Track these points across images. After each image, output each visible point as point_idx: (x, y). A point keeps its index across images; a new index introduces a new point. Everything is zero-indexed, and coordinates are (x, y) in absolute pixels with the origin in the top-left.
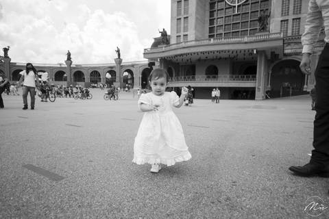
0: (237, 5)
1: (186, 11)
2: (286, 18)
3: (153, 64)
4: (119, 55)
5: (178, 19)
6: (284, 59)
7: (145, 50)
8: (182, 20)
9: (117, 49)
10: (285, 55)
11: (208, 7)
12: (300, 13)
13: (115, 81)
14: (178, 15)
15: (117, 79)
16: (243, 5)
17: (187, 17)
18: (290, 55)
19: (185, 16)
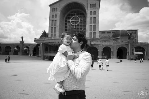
0: (75, 25)
1: (55, 25)
2: (91, 32)
3: (39, 45)
4: (23, 40)
5: (52, 27)
6: (91, 46)
7: (35, 39)
8: (54, 28)
9: (21, 37)
10: (91, 45)
11: (64, 24)
12: (95, 31)
13: (19, 52)
14: (52, 26)
15: (21, 51)
16: (77, 25)
17: (56, 27)
18: (93, 45)
19: (55, 26)
